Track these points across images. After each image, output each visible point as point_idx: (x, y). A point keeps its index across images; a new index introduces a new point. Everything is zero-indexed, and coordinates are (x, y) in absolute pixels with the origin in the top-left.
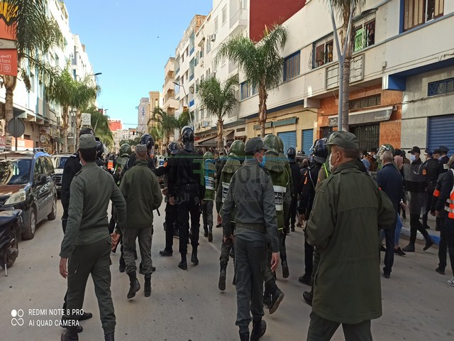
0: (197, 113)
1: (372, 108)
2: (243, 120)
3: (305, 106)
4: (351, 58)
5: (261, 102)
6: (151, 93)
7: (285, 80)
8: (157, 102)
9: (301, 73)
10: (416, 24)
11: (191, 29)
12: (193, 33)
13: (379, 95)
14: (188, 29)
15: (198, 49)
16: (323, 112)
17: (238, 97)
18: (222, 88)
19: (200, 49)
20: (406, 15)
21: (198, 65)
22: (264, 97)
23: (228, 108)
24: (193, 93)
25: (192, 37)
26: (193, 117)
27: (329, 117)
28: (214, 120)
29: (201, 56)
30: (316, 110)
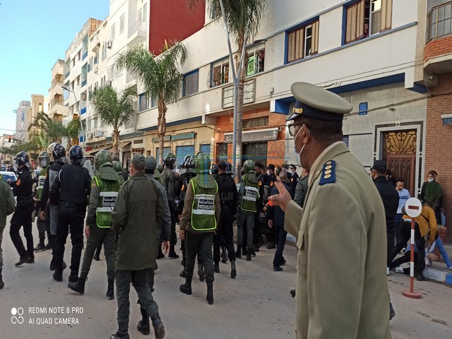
0: (90, 121)
1: (262, 128)
2: (141, 132)
3: (203, 122)
4: (244, 82)
5: (160, 115)
6: (34, 97)
7: (184, 95)
8: (40, 107)
9: (200, 90)
10: (297, 58)
11: (85, 32)
12: (86, 37)
13: (268, 117)
14: (81, 32)
15: (91, 54)
16: (219, 129)
17: (136, 108)
18: (119, 97)
19: (94, 55)
20: (290, 49)
21: (92, 72)
22: (163, 111)
23: (125, 118)
24: (85, 100)
25: (85, 41)
26: (84, 126)
27: (225, 134)
28: (109, 130)
29: (96, 62)
30: (213, 127)
